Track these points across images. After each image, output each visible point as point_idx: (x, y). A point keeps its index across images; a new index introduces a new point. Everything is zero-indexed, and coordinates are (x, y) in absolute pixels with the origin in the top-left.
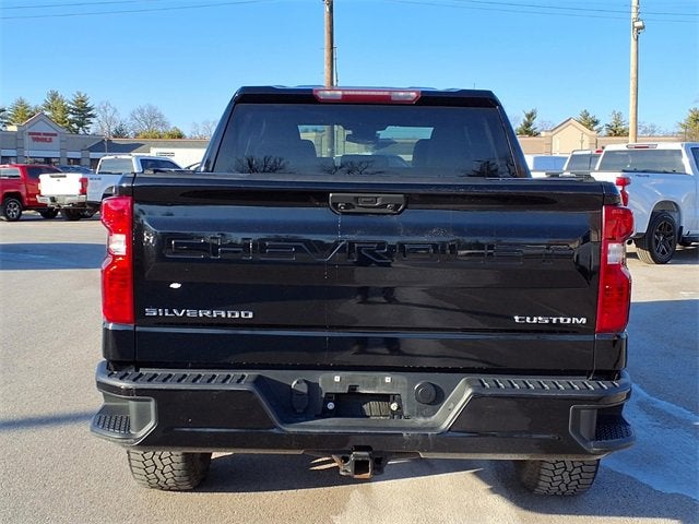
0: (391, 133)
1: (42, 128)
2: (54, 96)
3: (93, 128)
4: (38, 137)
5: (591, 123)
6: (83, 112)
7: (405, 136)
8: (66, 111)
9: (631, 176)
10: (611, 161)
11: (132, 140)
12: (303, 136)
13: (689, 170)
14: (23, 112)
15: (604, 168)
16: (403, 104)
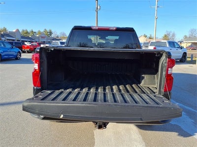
0: (109, 37)
1: (43, 36)
2: (45, 30)
3: (53, 36)
4: (42, 37)
5: (146, 36)
6: (51, 33)
7: (112, 38)
8: (48, 32)
9: (157, 47)
10: (152, 44)
11: (60, 38)
12: (89, 38)
13: (168, 46)
14: (40, 32)
15: (151, 45)
16: (112, 30)
